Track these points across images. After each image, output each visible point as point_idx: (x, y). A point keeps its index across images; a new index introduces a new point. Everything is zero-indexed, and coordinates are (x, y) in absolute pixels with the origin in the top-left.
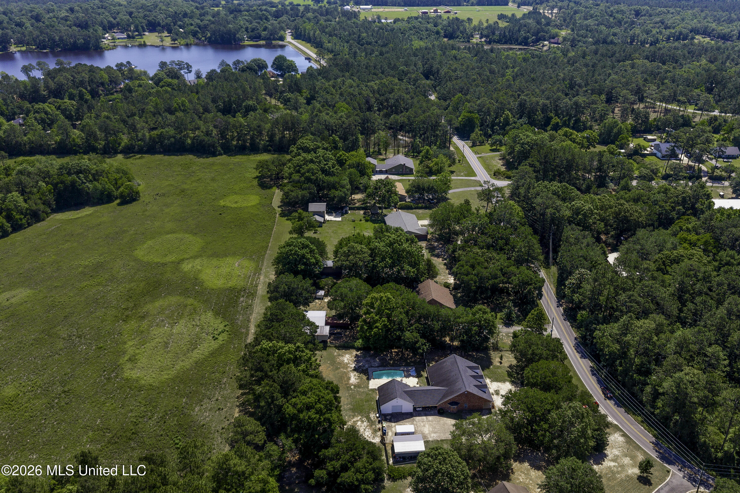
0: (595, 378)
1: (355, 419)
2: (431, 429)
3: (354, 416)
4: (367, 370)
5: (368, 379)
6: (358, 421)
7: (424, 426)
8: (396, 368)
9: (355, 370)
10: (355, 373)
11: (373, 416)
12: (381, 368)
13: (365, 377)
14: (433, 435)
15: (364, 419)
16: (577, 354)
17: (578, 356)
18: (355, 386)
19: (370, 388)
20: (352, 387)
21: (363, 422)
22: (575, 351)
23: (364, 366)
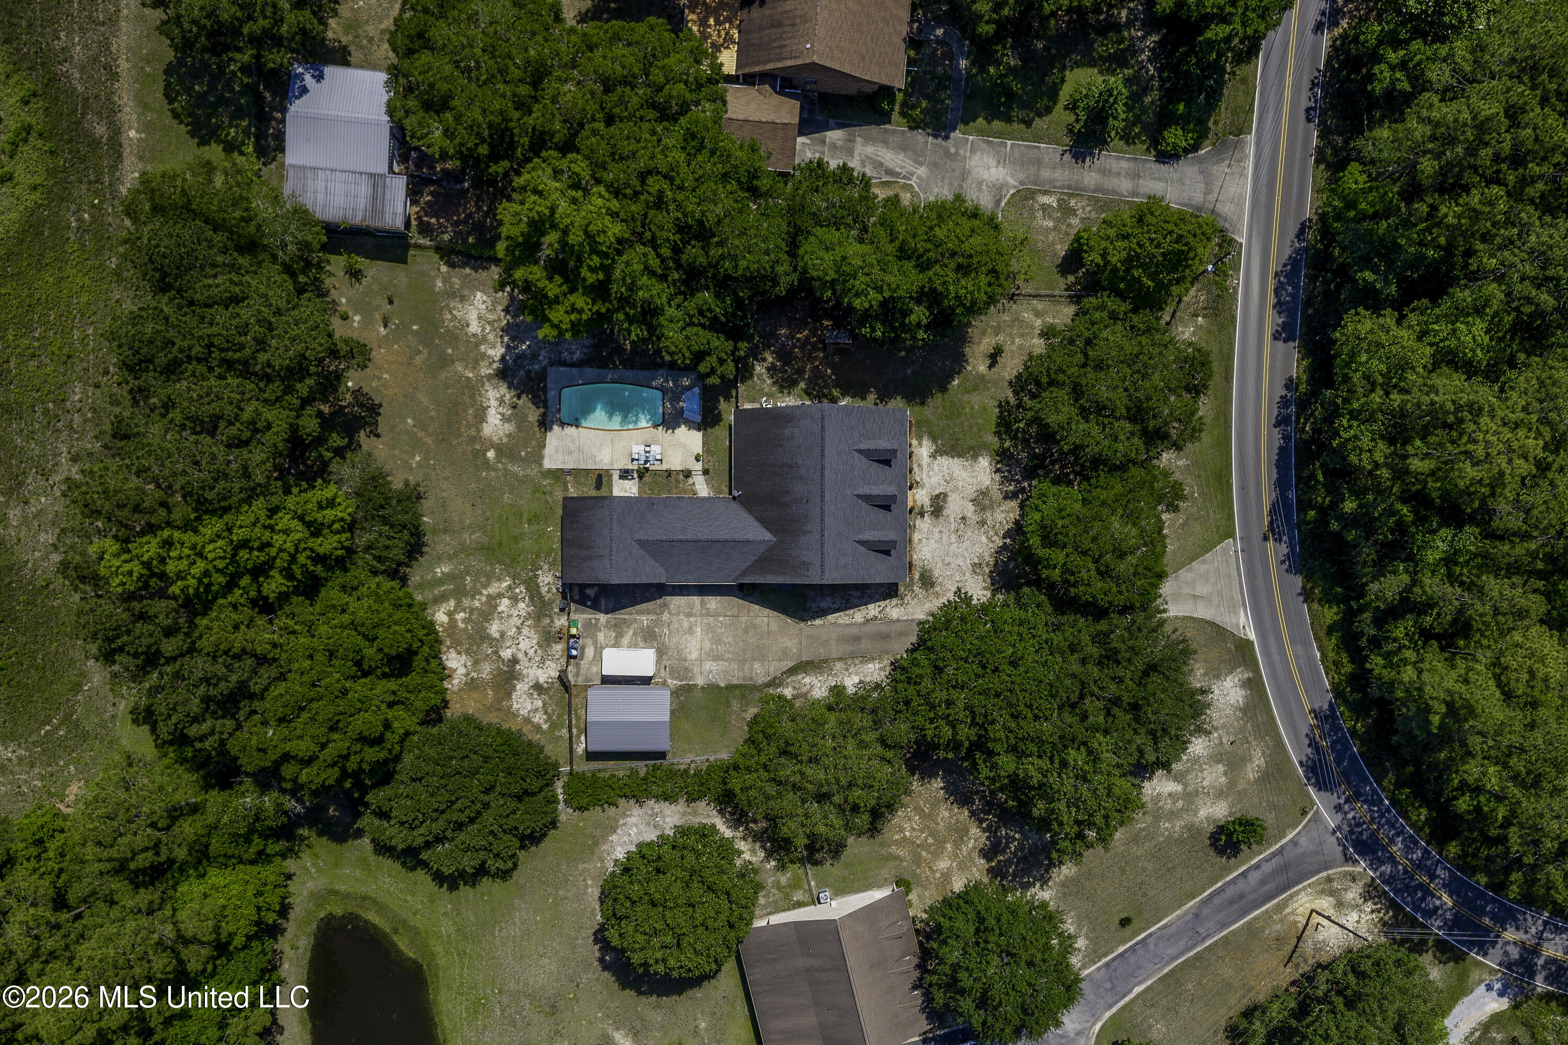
0: (1277, 434)
1: (492, 590)
2: (707, 646)
3: (490, 578)
4: (542, 376)
5: (545, 424)
6: (500, 595)
7: (691, 631)
8: (642, 375)
9: (505, 373)
10: (503, 389)
11: (547, 580)
12: (590, 372)
13: (533, 415)
14: (709, 666)
15: (521, 590)
16: (1270, 312)
17: (1272, 320)
18: (500, 450)
19: (548, 464)
20: (491, 454)
21: (515, 600)
22: (1271, 299)
23: (535, 357)
